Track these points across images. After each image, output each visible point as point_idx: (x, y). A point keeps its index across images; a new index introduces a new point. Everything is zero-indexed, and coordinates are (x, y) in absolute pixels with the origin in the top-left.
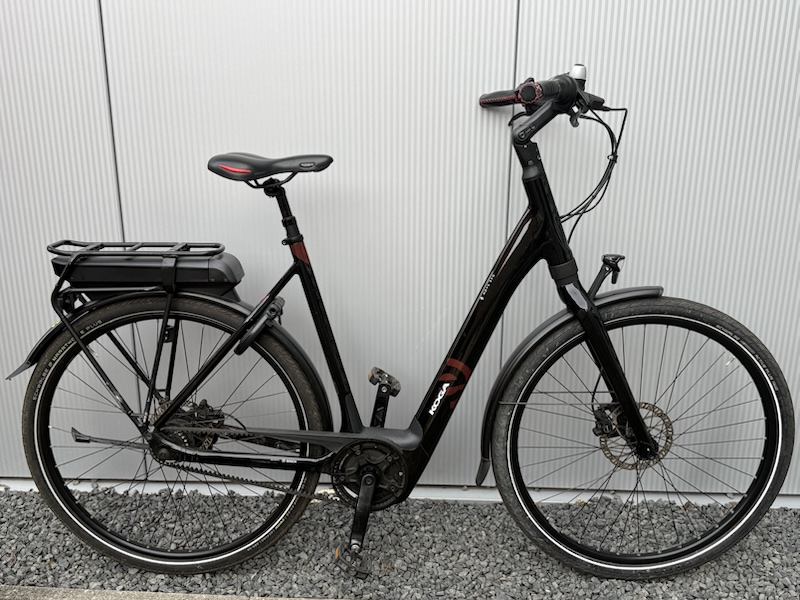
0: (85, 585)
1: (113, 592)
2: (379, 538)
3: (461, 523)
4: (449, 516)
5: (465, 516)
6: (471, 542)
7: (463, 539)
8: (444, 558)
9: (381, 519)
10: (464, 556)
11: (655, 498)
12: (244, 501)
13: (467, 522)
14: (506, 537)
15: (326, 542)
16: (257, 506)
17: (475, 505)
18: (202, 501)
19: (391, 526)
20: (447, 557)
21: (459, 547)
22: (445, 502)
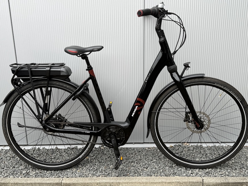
0: (9, 177)
1: (18, 178)
2: (105, 159)
3: (132, 154)
4: (128, 152)
5: (133, 152)
6: (135, 159)
7: (132, 158)
8: (126, 164)
9: (106, 154)
10: (133, 163)
11: (195, 144)
12: (61, 150)
13: (134, 153)
14: (146, 157)
15: (88, 161)
16: (65, 151)
17: (137, 148)
18: (46, 151)
19: (109, 155)
20: (127, 164)
21: (131, 161)
22: (127, 148)
